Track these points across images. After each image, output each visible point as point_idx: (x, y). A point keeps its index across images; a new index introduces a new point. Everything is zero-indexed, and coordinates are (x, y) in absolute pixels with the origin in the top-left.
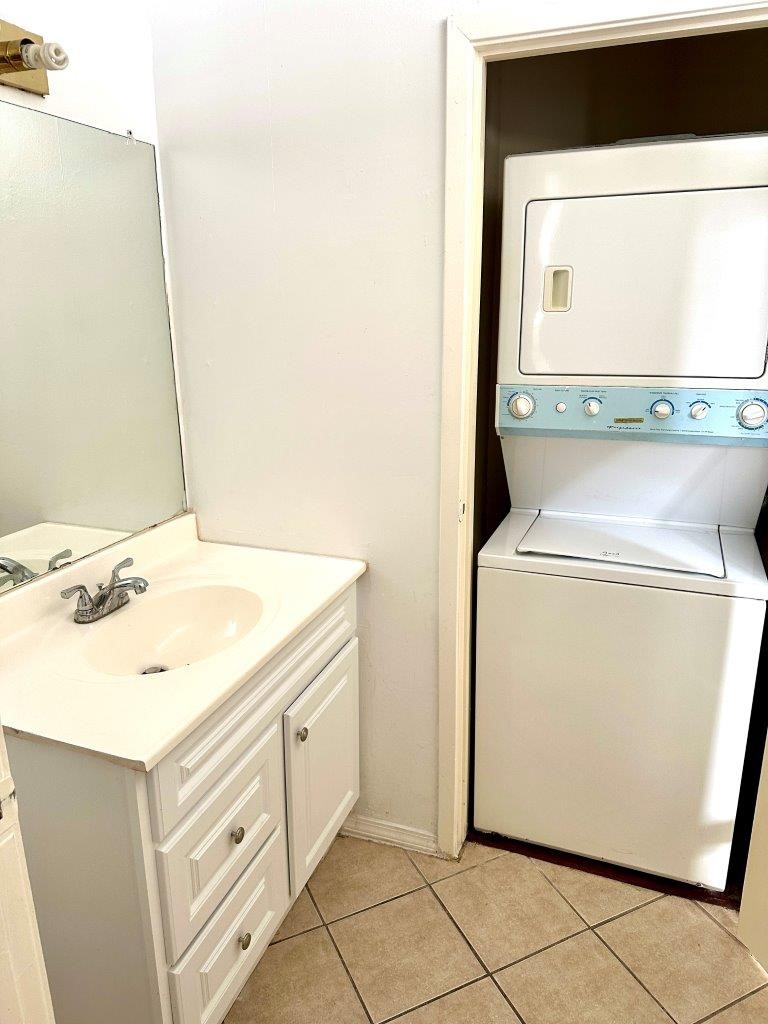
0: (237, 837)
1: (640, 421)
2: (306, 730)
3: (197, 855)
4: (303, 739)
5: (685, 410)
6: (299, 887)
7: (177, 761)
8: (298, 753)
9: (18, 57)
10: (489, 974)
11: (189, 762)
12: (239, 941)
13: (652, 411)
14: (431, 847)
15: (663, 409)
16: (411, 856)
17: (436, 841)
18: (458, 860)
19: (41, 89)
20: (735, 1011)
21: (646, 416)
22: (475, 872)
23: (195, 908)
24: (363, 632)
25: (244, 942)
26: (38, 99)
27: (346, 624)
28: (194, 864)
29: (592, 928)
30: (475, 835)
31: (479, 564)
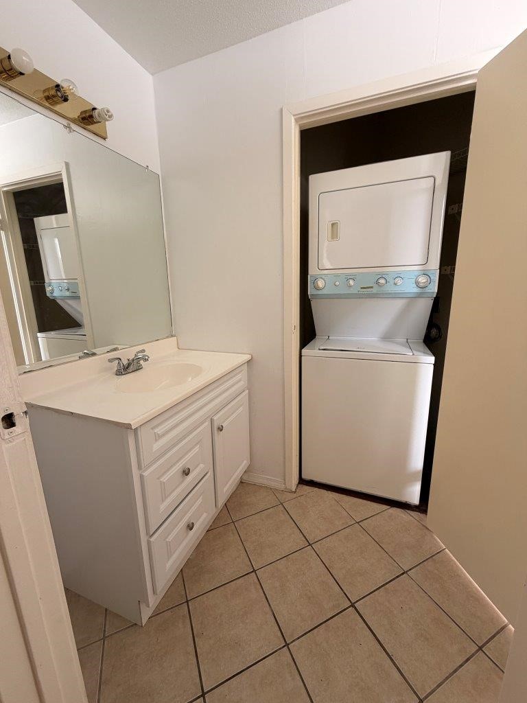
0: (186, 472)
1: (372, 287)
2: (222, 426)
3: (165, 479)
4: (221, 430)
5: (392, 282)
6: (221, 503)
7: (152, 429)
8: (219, 437)
9: (91, 116)
10: (310, 545)
11: (159, 430)
12: (188, 526)
13: (377, 283)
14: (282, 487)
15: (382, 281)
16: (273, 491)
17: (285, 484)
18: (295, 492)
19: (103, 135)
20: (430, 562)
21: (375, 285)
22: (302, 498)
23: (163, 507)
24: (250, 387)
25: (190, 527)
26: (102, 140)
27: (242, 383)
28: (162, 484)
29: (358, 523)
30: (302, 481)
31: (303, 355)
